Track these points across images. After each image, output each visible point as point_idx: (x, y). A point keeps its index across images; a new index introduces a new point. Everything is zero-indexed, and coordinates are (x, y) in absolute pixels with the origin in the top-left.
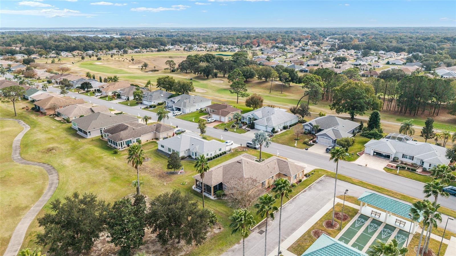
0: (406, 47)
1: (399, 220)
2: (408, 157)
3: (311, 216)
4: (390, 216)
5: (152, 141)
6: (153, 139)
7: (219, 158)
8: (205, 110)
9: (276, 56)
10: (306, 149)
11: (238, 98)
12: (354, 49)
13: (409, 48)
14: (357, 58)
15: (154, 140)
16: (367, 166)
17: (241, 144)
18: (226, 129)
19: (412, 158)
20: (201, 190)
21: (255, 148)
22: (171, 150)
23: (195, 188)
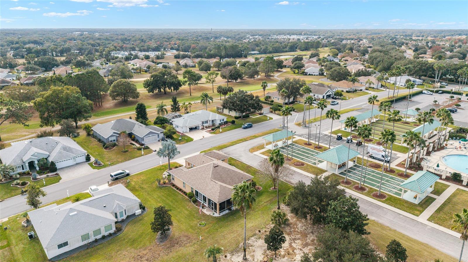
2: (205, 122)
10: (154, 151)
19: (207, 122)
20: (227, 209)
21: (128, 175)
22: (91, 233)
23: (220, 214)
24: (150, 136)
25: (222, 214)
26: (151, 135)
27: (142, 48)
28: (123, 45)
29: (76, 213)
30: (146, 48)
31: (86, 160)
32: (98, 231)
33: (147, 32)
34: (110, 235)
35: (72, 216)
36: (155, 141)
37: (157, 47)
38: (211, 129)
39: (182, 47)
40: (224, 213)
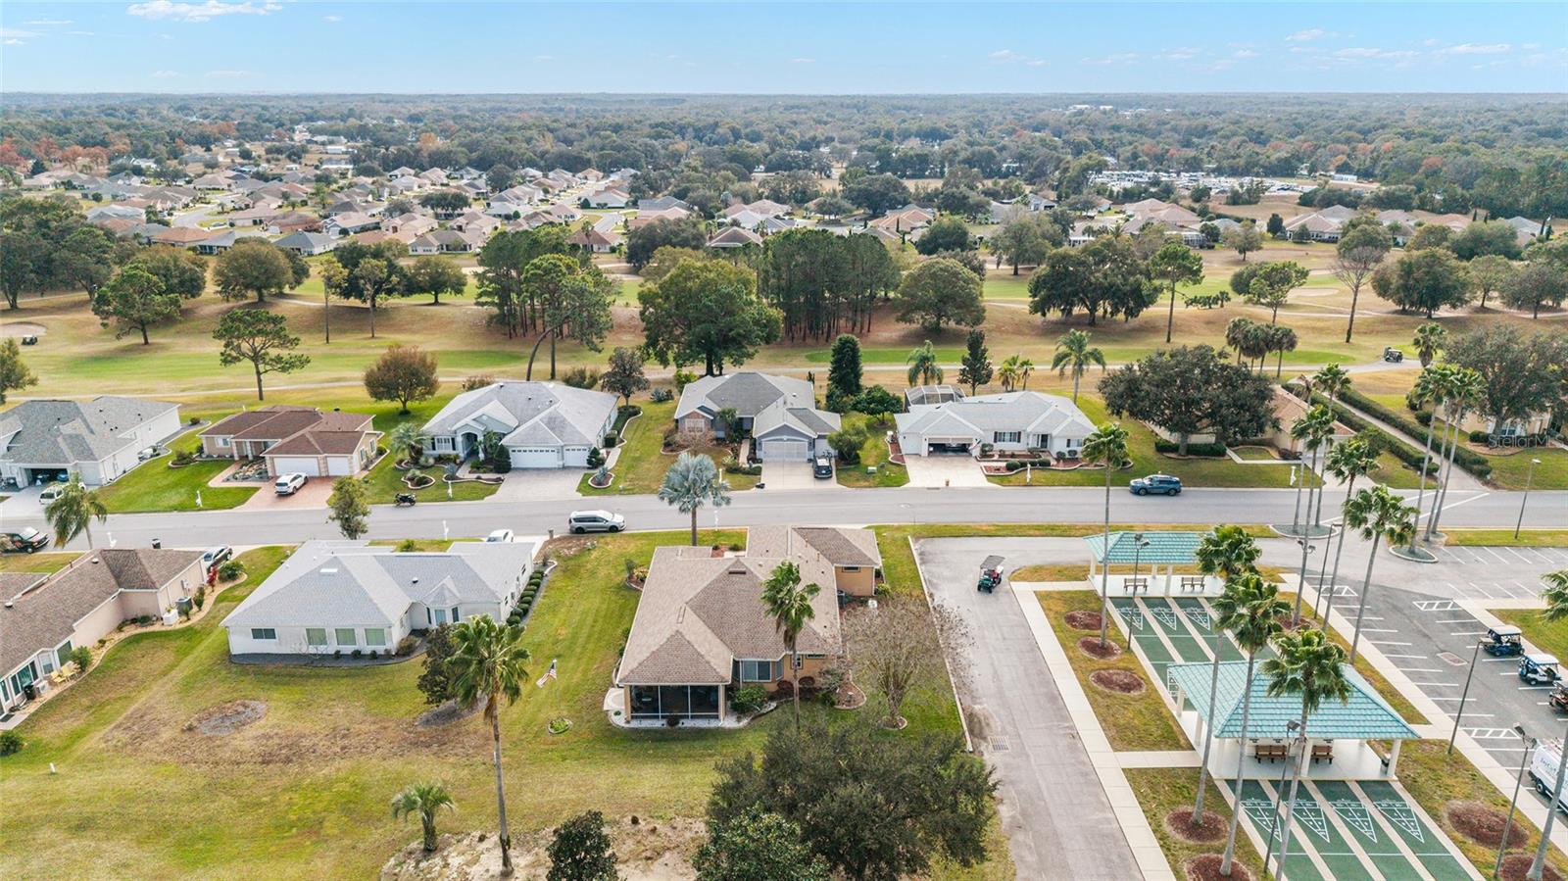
0: (590, 155)
1: (1188, 579)
2: (1007, 437)
3: (1035, 647)
4: (1154, 578)
5: (123, 636)
6: (120, 629)
7: (539, 600)
8: (200, 450)
9: (169, 204)
10: (758, 487)
11: (259, 381)
12: (442, 168)
13: (602, 155)
14: (478, 194)
15: (132, 631)
16: (951, 485)
17: (551, 532)
18: (404, 499)
19: (1017, 437)
20: (663, 717)
21: (614, 529)
22: (330, 632)
23: (628, 722)
24: (782, 440)
25: (635, 724)
26: (785, 437)
27: (1225, 163)
28: (1167, 151)
29: (335, 570)
30: (1242, 162)
31: (589, 462)
32: (346, 635)
33: (1321, 104)
34: (374, 656)
35: (324, 575)
36: (798, 460)
37: (1287, 160)
38: (1004, 464)
39: (1384, 165)
40: (646, 724)
